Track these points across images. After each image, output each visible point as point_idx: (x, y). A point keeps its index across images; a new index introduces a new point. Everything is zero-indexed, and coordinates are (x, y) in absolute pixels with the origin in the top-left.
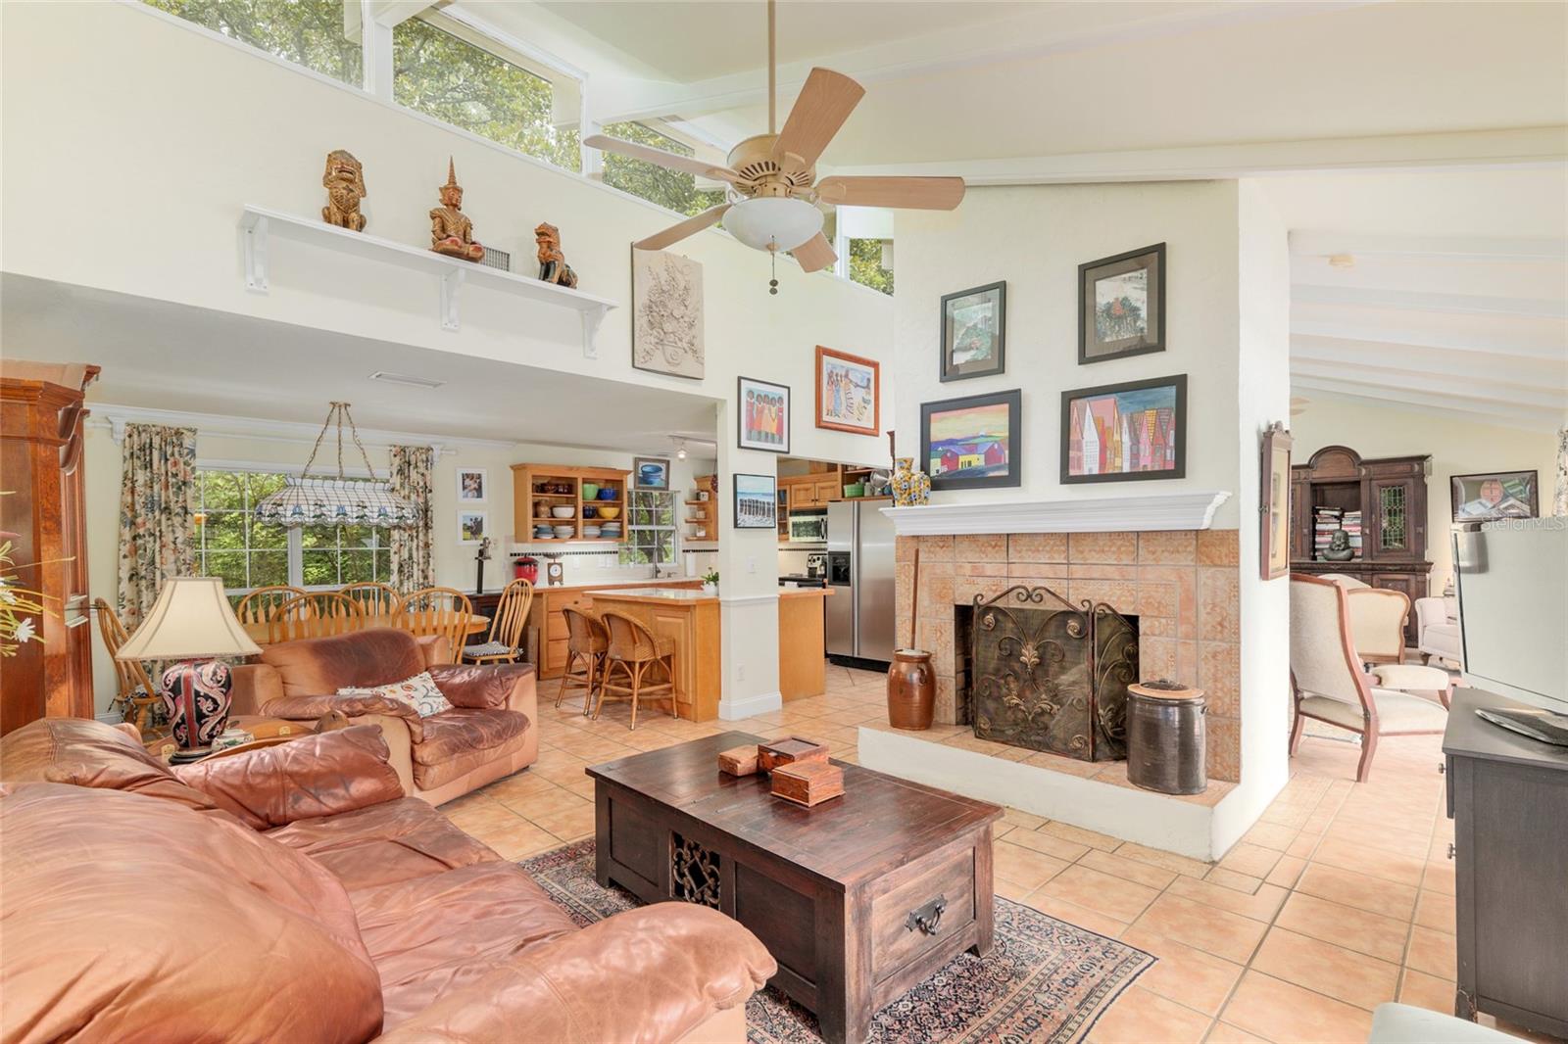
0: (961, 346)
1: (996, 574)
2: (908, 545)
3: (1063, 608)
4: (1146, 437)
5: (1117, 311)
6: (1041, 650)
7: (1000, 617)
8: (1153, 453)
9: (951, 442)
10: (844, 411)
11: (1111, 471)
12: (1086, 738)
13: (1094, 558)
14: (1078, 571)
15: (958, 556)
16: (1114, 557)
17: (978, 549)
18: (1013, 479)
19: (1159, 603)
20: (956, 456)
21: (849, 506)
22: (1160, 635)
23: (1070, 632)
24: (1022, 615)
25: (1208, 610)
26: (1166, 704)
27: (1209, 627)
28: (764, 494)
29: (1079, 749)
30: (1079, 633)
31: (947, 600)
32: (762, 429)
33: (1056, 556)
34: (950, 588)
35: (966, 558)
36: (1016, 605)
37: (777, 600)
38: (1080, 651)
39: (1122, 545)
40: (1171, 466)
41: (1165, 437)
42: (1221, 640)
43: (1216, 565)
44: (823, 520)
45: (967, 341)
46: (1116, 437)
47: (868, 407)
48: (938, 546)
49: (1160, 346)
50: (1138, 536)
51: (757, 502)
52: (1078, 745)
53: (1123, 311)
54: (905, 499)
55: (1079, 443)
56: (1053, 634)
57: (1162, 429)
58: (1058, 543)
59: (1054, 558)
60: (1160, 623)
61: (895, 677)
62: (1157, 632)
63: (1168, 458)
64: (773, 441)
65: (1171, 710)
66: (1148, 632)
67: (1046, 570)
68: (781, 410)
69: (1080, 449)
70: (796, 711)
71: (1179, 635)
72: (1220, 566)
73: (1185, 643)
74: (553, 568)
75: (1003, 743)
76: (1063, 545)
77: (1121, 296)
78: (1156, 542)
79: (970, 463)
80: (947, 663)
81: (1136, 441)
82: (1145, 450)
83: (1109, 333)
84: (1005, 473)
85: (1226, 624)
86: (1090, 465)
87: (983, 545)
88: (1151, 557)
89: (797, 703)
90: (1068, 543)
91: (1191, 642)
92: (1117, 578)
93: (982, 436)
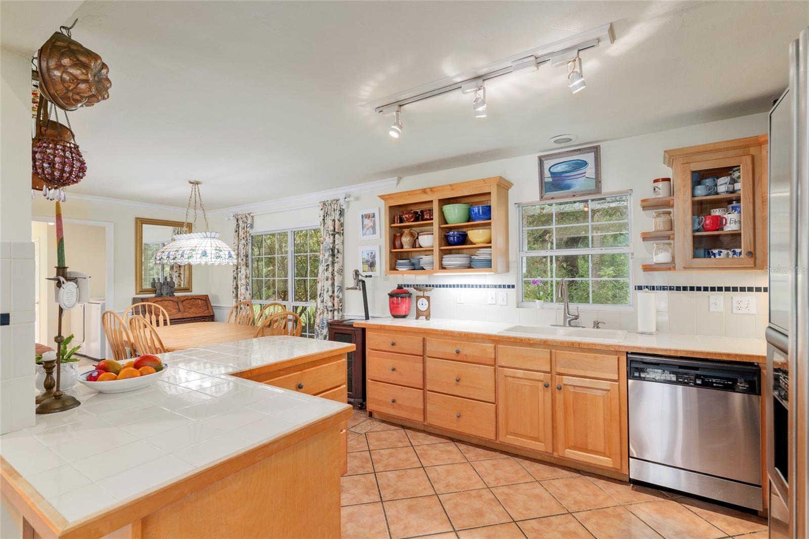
74: (421, 301)
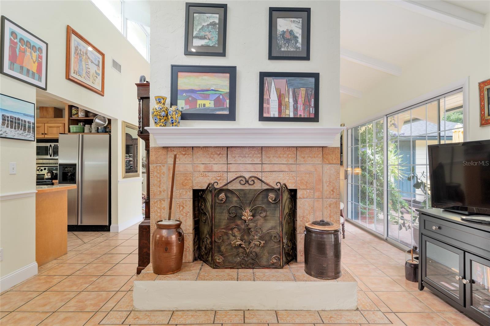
0: (198, 35)
1: (220, 170)
2: (159, 154)
3: (265, 187)
4: (300, 101)
5: (287, 36)
6: (253, 212)
7: (229, 195)
8: (304, 109)
9: (193, 91)
10: (84, 74)
11: (284, 116)
12: (279, 257)
13: (275, 160)
14: (267, 168)
15: (195, 160)
16: (285, 160)
17: (208, 156)
18: (231, 116)
19: (307, 182)
20: (195, 100)
21: (74, 138)
22: (307, 198)
23: (270, 200)
24: (242, 193)
25: (328, 184)
26: (328, 233)
27: (328, 192)
28: (25, 115)
29: (276, 263)
30: (275, 200)
31: (187, 187)
32: (24, 65)
33: (255, 159)
34: (190, 179)
35: (201, 161)
36: (240, 187)
37: (35, 194)
38: (275, 210)
39: (289, 154)
40: (312, 116)
41: (310, 102)
42: (333, 198)
43: (331, 164)
44: (51, 146)
45: (202, 34)
46: (287, 99)
47: (98, 77)
48: (182, 154)
49: (307, 58)
50: (297, 149)
51: (19, 119)
52: (275, 261)
53: (290, 36)
54: (162, 123)
55: (268, 100)
56: (260, 202)
57: (308, 98)
58: (256, 152)
59: (254, 161)
60: (307, 192)
61: (158, 240)
62: (305, 196)
63: (311, 112)
64: (33, 78)
65: (330, 235)
66: (301, 197)
67: (250, 168)
68: (40, 57)
69: (268, 103)
70: (51, 273)
71: (315, 197)
72: (333, 164)
73: (318, 201)
75: (231, 268)
76: (259, 153)
77: (290, 29)
78: (305, 153)
79: (204, 105)
80: (188, 226)
81: (296, 102)
82: (300, 107)
83: (283, 46)
84: (227, 112)
85: (335, 190)
86: (274, 112)
87: (211, 154)
88: (302, 160)
89: (49, 265)
90: (262, 153)
91: (320, 200)
92: (287, 170)
93: (212, 90)
